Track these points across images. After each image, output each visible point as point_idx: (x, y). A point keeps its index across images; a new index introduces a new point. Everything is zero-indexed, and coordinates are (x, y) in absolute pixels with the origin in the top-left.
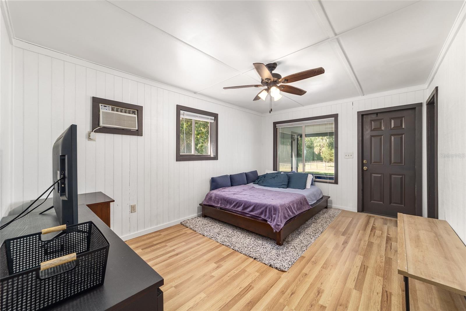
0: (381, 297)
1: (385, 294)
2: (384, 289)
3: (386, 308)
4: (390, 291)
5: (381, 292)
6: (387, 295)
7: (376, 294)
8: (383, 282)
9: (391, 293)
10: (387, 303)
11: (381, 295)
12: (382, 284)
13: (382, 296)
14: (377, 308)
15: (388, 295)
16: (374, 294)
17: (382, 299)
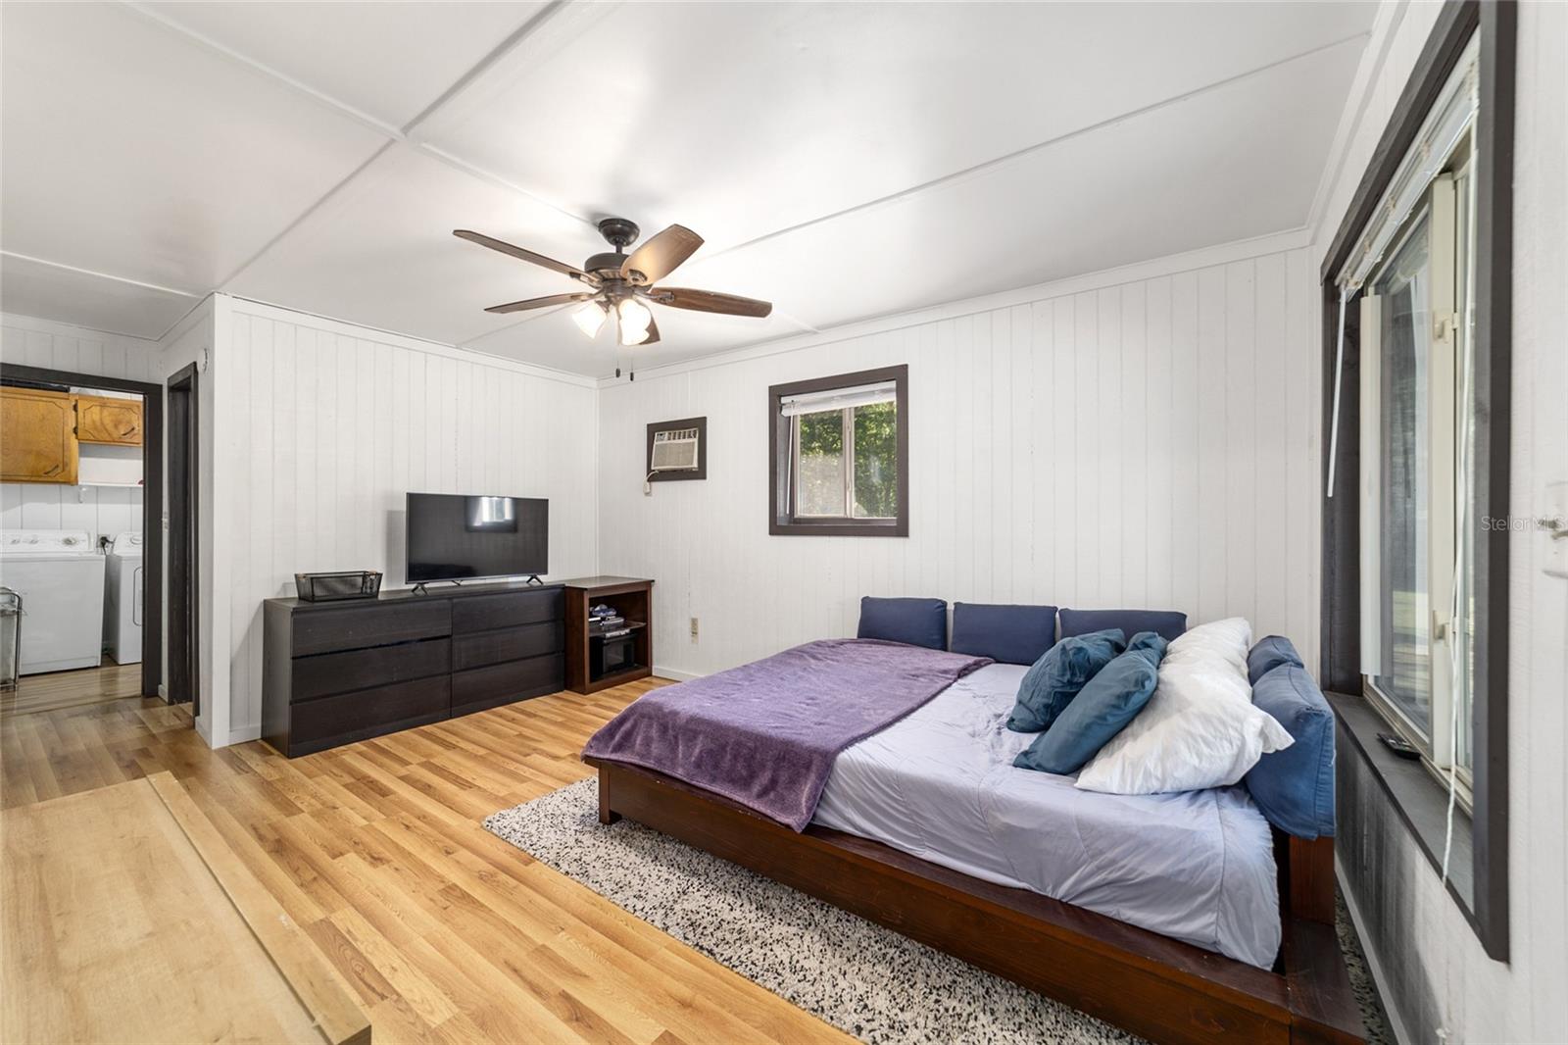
0: (377, 968)
1: (379, 989)
2: (395, 997)
3: (348, 958)
4: (375, 1008)
5: (389, 981)
6: (374, 990)
7: (394, 965)
8: (418, 1016)
9: (371, 1007)
10: (356, 972)
11: (385, 975)
12: (413, 1005)
13: (380, 975)
14: (362, 943)
15: (370, 993)
16: (399, 961)
17: (374, 968)
